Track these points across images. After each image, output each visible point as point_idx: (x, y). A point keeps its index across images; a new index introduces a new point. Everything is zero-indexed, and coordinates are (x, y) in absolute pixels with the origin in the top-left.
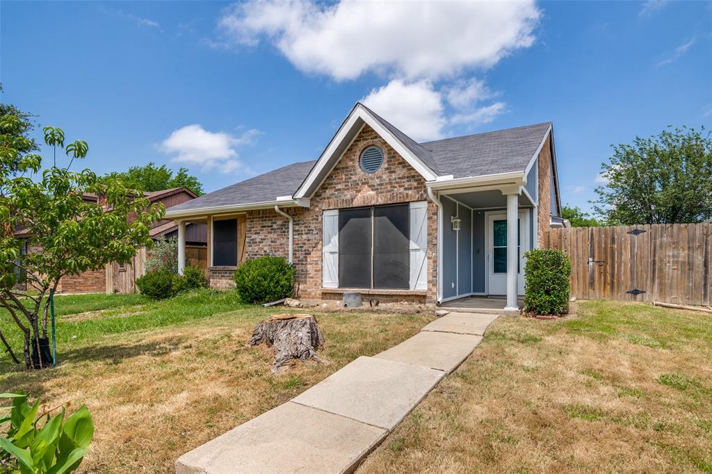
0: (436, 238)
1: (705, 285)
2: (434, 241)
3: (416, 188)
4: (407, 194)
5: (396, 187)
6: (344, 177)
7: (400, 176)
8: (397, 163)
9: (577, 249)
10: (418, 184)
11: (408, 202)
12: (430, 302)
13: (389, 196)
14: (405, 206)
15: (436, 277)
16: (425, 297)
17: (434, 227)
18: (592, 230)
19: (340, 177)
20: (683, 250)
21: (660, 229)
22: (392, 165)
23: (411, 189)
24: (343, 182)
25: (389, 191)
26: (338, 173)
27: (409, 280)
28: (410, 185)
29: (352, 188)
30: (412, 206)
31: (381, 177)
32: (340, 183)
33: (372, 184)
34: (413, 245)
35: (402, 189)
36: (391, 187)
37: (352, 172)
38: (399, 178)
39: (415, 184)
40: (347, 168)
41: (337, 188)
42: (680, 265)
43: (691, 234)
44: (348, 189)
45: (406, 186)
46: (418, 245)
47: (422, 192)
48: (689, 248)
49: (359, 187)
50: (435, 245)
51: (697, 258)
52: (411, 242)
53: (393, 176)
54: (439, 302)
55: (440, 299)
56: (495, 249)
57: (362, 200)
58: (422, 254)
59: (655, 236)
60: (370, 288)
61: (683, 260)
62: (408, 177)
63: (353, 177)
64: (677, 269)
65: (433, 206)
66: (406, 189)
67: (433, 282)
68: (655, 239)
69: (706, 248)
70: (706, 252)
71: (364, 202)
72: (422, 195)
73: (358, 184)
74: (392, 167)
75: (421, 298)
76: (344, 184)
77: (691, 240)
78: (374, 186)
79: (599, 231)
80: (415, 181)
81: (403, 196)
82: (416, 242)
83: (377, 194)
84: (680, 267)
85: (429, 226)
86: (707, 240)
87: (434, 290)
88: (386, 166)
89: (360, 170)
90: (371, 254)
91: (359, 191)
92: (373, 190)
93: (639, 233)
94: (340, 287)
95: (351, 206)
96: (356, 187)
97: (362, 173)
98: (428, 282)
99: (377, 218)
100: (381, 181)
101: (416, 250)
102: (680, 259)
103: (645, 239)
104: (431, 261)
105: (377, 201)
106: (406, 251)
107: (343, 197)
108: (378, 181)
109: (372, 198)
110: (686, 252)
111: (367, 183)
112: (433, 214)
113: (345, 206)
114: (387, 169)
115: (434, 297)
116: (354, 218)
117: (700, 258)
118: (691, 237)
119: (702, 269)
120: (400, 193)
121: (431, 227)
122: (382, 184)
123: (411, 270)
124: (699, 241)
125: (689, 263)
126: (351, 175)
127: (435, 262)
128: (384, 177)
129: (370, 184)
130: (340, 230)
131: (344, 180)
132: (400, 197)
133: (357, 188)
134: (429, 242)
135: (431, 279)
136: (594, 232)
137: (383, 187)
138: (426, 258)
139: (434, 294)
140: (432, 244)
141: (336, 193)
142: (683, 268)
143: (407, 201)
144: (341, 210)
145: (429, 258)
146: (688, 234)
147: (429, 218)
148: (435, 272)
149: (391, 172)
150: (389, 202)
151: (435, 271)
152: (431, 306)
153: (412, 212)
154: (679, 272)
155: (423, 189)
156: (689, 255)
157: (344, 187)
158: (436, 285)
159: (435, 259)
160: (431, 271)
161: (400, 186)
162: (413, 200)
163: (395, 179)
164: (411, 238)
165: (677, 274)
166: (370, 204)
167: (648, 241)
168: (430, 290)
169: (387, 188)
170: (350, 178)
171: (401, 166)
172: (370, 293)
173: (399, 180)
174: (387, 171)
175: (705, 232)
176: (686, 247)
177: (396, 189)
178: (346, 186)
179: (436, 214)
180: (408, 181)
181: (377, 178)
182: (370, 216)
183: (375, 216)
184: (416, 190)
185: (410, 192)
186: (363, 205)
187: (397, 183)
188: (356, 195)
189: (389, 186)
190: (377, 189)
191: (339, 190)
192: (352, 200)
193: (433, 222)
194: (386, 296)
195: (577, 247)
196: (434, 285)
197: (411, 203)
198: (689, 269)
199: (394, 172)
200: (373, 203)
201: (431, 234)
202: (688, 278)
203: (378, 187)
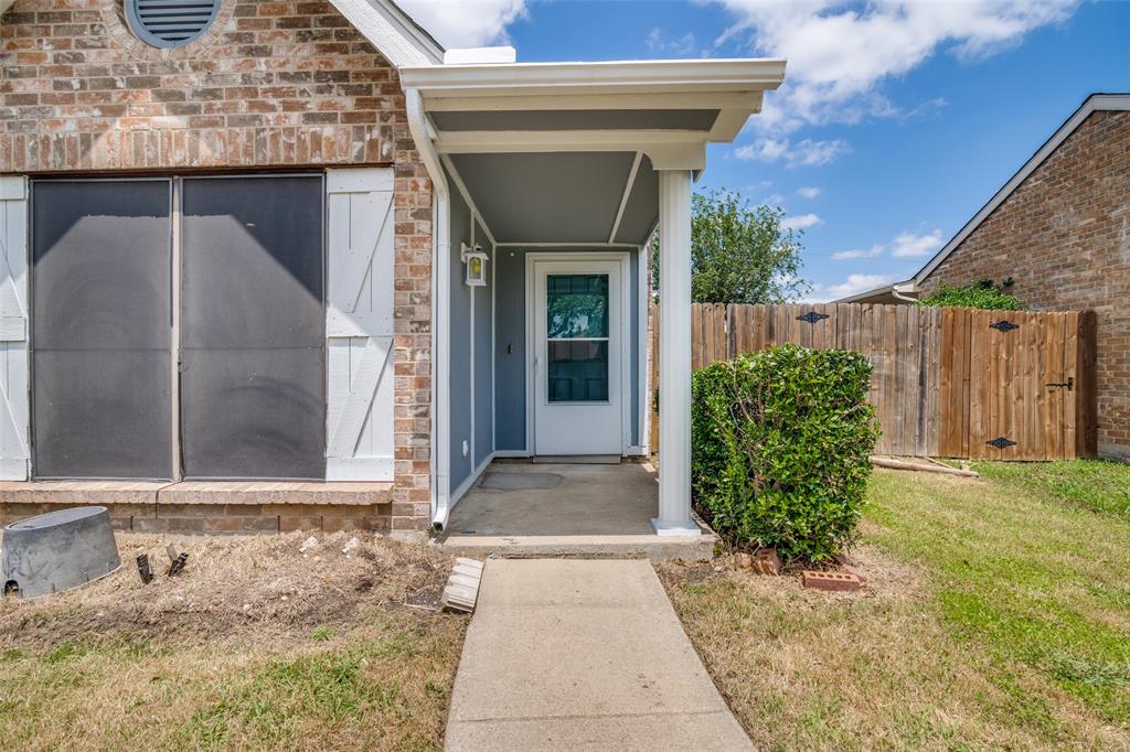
0: (427, 300)
1: (921, 419)
2: (421, 312)
3: (349, 117)
4: (316, 139)
5: (273, 109)
6: (48, 50)
7: (291, 69)
8: (275, 19)
9: (705, 348)
10: (360, 103)
11: (320, 169)
12: (407, 526)
13: (242, 139)
14: (304, 179)
15: (426, 436)
16: (384, 508)
17: (420, 260)
18: (733, 311)
19: (33, 50)
20: (889, 355)
21: (852, 315)
22: (257, 24)
23: (329, 119)
24: (46, 70)
25: (242, 121)
26: (22, 33)
27: (325, 446)
28: (330, 105)
29: (83, 97)
30: (335, 182)
31: (209, 66)
32: (32, 74)
33: (173, 87)
34: (337, 322)
35: (295, 118)
36: (252, 106)
37: (87, 36)
38: (284, 76)
39: (349, 103)
40: (65, 16)
41: (19, 90)
42: (882, 382)
43: (901, 325)
44: (69, 99)
45: (313, 107)
46: (358, 321)
47: (376, 133)
48: (897, 350)
49: (115, 97)
50: (421, 323)
51: (910, 369)
52: (332, 311)
53: (262, 65)
54: (439, 526)
55: (441, 516)
56: (549, 342)
57: (129, 147)
58: (371, 357)
59: (844, 326)
60: (167, 476)
61: (888, 372)
62: (319, 76)
63: (91, 57)
64: (879, 389)
65: (416, 187)
66: (310, 118)
67: (413, 456)
68: (844, 331)
69: (923, 351)
70: (923, 358)
71: (138, 153)
72: (373, 144)
73: (113, 84)
74: (256, 32)
75: (375, 515)
76: (50, 79)
77: (901, 336)
78: (181, 96)
79: (746, 313)
80: (349, 91)
81: (301, 142)
82: (352, 312)
83: (195, 127)
84: (883, 386)
85: (401, 258)
86: (924, 336)
87: (421, 481)
88: (232, 26)
89: (120, 30)
90: (168, 351)
91: (117, 111)
92: (175, 111)
93: (817, 319)
94: (37, 474)
95: (79, 166)
96: (105, 93)
97: (130, 43)
98: (398, 455)
99: (194, 219)
100: (209, 78)
101: (350, 340)
102: (884, 371)
103: (828, 331)
104: (409, 380)
105: (194, 152)
106: (314, 345)
107: (43, 130)
108: (197, 80)
109: (173, 139)
110: (893, 357)
111: (152, 83)
112: (418, 215)
113: (54, 162)
114: (237, 37)
115: (419, 506)
116: (94, 213)
117: (914, 369)
118: (901, 329)
119: (916, 390)
120: (290, 131)
121: (409, 259)
122: (214, 94)
123: (331, 411)
124: (913, 340)
125: (897, 379)
126: (85, 46)
127: (422, 383)
128: (225, 65)
129: (164, 87)
130: (34, 257)
131: (49, 62)
132: (290, 147)
133: (107, 97)
134: (401, 313)
135: (409, 442)
136: (736, 314)
137: (218, 103)
138: (390, 371)
139: (422, 495)
140: (409, 320)
141: (14, 110)
142: (888, 388)
143: (316, 160)
144: (38, 178)
145: (400, 370)
146: (896, 325)
147: (402, 230)
148: (424, 421)
149: (251, 51)
150: (244, 161)
151: (425, 414)
152: (408, 537)
153: (337, 209)
154: (882, 396)
155: (379, 124)
156: (897, 363)
157: (49, 89)
158: (427, 464)
159: (425, 374)
160: (410, 415)
161: (289, 107)
162: (339, 159)
163: (269, 76)
164: (330, 298)
165: (879, 399)
166: (161, 164)
167: (832, 337)
168: (403, 481)
169: (235, 107)
170: (78, 58)
171: (291, 33)
172: (164, 500)
173: (286, 84)
174: (236, 47)
175: (922, 322)
176: (893, 350)
177: (271, 116)
178: (57, 85)
179: (425, 214)
180: (320, 91)
181: (195, 68)
182: (163, 212)
183: (186, 212)
184: (350, 127)
185: (328, 131)
186: (131, 164)
187: (276, 92)
188: (105, 126)
189: (243, 104)
190: (194, 110)
191: (29, 99)
192: (87, 142)
193: (417, 243)
194: (233, 508)
195: (704, 343)
196: (421, 465)
197: (332, 176)
198: (897, 390)
199: (264, 52)
200: (177, 158)
201: (408, 285)
202: (896, 407)
203: (197, 101)
